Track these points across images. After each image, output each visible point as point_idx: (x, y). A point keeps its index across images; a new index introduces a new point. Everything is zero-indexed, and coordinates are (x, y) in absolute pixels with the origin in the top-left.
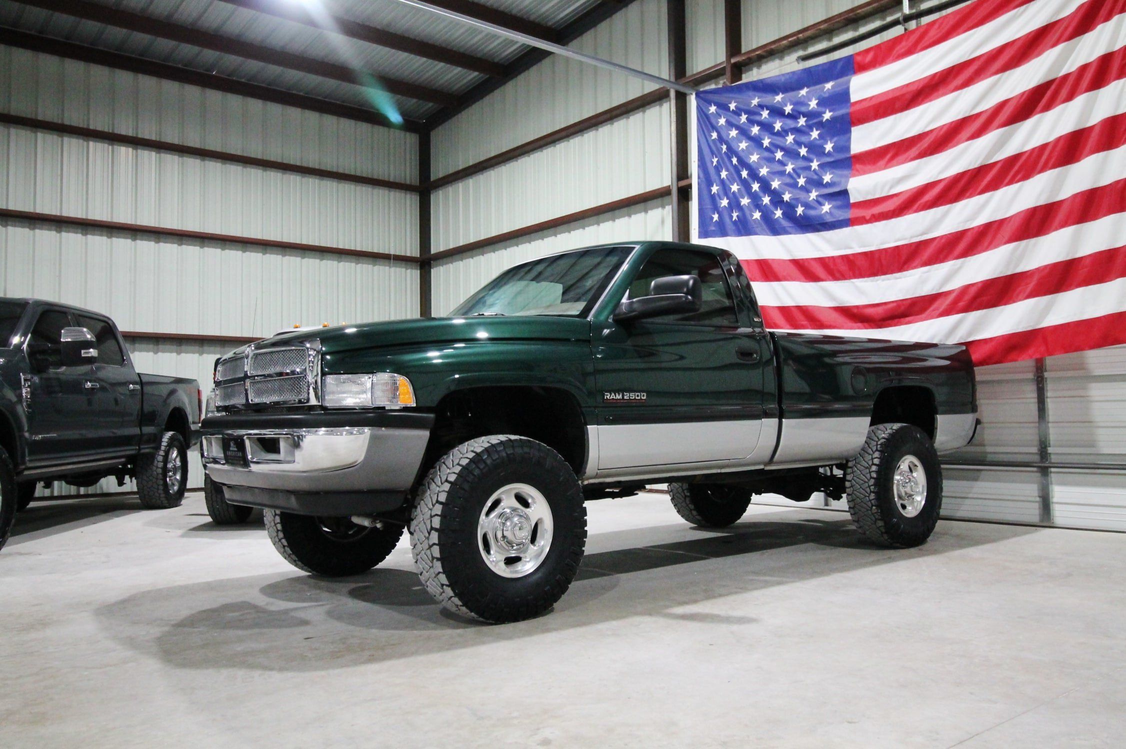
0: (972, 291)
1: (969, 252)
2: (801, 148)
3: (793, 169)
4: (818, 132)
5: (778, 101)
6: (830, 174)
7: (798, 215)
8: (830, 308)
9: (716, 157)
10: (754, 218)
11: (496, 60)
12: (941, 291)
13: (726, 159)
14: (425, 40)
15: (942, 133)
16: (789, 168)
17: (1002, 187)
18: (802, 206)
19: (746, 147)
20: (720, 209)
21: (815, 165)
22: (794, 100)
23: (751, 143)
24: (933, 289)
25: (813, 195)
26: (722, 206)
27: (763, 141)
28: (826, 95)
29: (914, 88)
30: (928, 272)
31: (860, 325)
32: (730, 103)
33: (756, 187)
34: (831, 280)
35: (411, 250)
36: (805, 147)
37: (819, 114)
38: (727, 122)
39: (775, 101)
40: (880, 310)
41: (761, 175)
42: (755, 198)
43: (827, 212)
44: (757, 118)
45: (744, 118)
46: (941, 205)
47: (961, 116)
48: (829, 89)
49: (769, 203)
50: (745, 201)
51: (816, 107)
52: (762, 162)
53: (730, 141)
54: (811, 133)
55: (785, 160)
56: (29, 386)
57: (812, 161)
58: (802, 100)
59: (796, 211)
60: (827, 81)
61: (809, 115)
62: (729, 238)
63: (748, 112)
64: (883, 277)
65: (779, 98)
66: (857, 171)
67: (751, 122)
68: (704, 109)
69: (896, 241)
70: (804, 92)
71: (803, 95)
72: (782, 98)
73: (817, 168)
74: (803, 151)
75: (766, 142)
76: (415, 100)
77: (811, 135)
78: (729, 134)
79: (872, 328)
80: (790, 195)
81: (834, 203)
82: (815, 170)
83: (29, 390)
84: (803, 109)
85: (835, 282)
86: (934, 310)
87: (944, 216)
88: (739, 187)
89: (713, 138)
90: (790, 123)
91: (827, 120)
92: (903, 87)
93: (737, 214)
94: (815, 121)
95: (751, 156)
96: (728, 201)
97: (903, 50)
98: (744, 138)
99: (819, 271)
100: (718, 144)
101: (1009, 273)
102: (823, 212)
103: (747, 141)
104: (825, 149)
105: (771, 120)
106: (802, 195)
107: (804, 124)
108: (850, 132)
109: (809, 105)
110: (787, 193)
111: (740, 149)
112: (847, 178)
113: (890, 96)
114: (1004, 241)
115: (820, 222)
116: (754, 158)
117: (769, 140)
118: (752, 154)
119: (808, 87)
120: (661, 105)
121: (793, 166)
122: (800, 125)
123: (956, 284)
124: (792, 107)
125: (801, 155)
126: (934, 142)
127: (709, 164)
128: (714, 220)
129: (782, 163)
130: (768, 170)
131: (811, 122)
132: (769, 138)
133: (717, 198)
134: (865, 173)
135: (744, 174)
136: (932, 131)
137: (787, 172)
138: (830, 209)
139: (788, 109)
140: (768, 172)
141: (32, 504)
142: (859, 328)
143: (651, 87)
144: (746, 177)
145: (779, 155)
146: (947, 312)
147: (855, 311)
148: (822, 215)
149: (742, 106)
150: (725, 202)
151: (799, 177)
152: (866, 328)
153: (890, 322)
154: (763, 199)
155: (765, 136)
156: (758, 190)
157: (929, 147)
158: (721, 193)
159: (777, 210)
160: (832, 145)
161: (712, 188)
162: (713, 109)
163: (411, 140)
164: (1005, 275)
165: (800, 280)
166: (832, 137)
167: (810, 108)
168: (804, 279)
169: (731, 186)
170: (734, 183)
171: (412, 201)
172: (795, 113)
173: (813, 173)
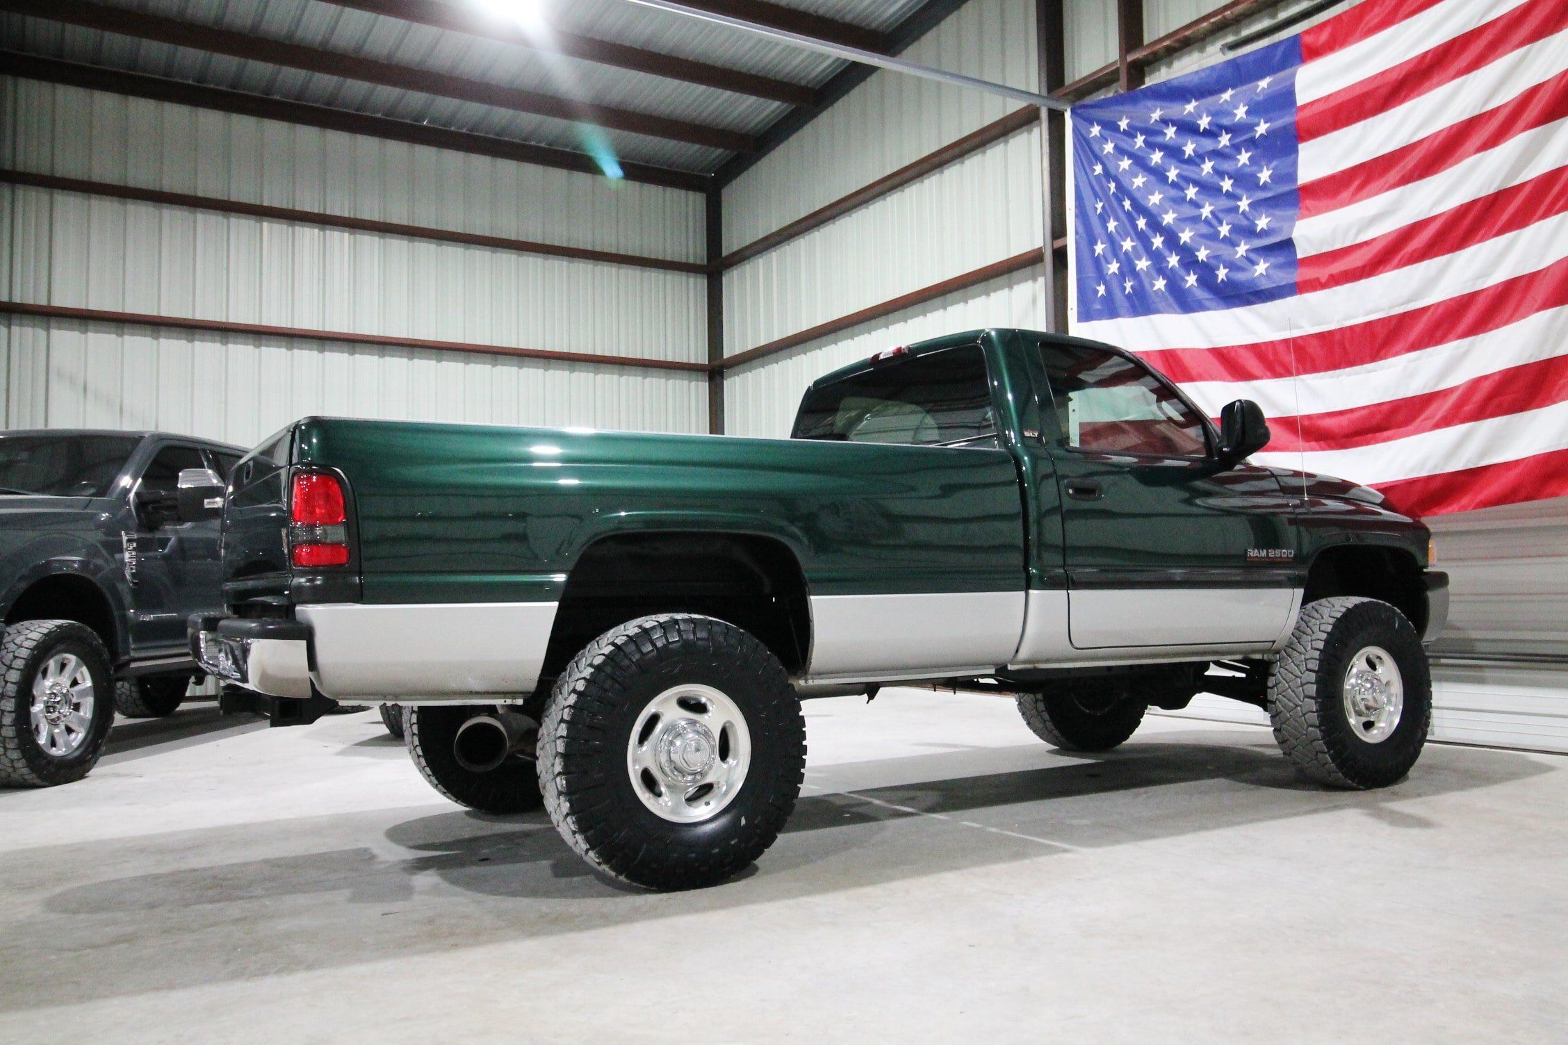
0: (1486, 387)
1: (1482, 325)
2: (1223, 180)
3: (1212, 212)
4: (1249, 154)
5: (1190, 112)
6: (1266, 217)
7: (1219, 280)
9: (1101, 201)
10: (1155, 288)
11: (803, 83)
12: (1437, 389)
13: (1115, 204)
14: (702, 60)
15: (1436, 143)
16: (1206, 211)
17: (1534, 223)
18: (1225, 267)
19: (1143, 183)
20: (1108, 278)
21: (1244, 205)
22: (1213, 109)
23: (1153, 178)
24: (1425, 387)
25: (1242, 249)
26: (1110, 272)
27: (1167, 174)
28: (1261, 98)
29: (1394, 76)
30: (1418, 360)
31: (1313, 444)
32: (1120, 120)
33: (1158, 242)
34: (1269, 378)
35: (696, 353)
36: (1230, 178)
37: (1251, 127)
38: (1116, 147)
39: (1185, 113)
40: (1344, 421)
41: (1164, 224)
42: (1157, 259)
43: (1262, 274)
44: (1159, 139)
45: (1140, 140)
46: (1436, 255)
47: (1466, 116)
48: (1263, 88)
49: (1177, 266)
50: (1143, 264)
51: (1245, 116)
52: (1167, 205)
53: (1119, 177)
54: (1238, 157)
55: (1199, 199)
56: (134, 549)
57: (1240, 199)
58: (1225, 107)
59: (1217, 276)
60: (1262, 77)
61: (1233, 130)
62: (1120, 320)
63: (1147, 131)
64: (1348, 370)
65: (1190, 107)
66: (1307, 209)
67: (1151, 146)
68: (1083, 132)
69: (1367, 314)
70: (1226, 96)
71: (1226, 101)
72: (1195, 108)
73: (1247, 209)
74: (1227, 185)
75: (1172, 174)
76: (697, 146)
77: (1238, 160)
78: (1119, 166)
79: (1331, 448)
80: (1208, 252)
81: (1273, 260)
82: (1244, 213)
83: (134, 553)
84: (1226, 121)
85: (1276, 380)
86: (1426, 419)
87: (1442, 271)
88: (1133, 244)
89: (1096, 173)
90: (1208, 144)
91: (1262, 135)
92: (1375, 77)
93: (1131, 283)
94: (1244, 138)
95: (1150, 197)
96: (1118, 265)
97: (1376, 21)
98: (1141, 170)
99: (1252, 364)
100: (1103, 180)
101: (1545, 356)
102: (1256, 274)
103: (1146, 173)
104: (1259, 179)
105: (1180, 141)
106: (1225, 251)
107: (1228, 144)
108: (1296, 151)
109: (1235, 115)
110: (1203, 248)
111: (1135, 187)
112: (1292, 220)
113: (1357, 92)
114: (1536, 306)
115: (1251, 290)
116: (1155, 199)
117: (1177, 171)
118: (1153, 194)
119: (1233, 87)
120: (1030, 131)
121: (1212, 208)
122: (1221, 145)
123: (1460, 378)
124: (1209, 119)
125: (1224, 191)
126: (1424, 158)
127: (1090, 212)
128: (1100, 295)
129: (1196, 205)
130: (1175, 215)
131: (1237, 141)
132: (1176, 168)
133: (1103, 262)
134: (1318, 212)
135: (1141, 223)
136: (1420, 142)
137: (1203, 218)
138: (1266, 269)
139: (1204, 123)
140: (1175, 219)
141: (183, 706)
142: (1312, 449)
143: (1015, 105)
144: (1144, 228)
145: (1191, 192)
146: (1446, 422)
147: (1307, 424)
148: (1254, 279)
149: (1138, 124)
150: (1114, 267)
151: (1221, 223)
152: (1323, 449)
153: (1360, 439)
154: (1168, 259)
155: (1170, 164)
156: (1161, 246)
157: (1416, 167)
158: (1109, 255)
159: (1189, 274)
160: (1271, 172)
161: (1095, 247)
162: (1096, 130)
163: (695, 202)
164: (1537, 360)
165: (1224, 380)
166: (1270, 161)
167: (1237, 119)
168: (1229, 377)
169: (1122, 243)
170: (1127, 238)
171: (697, 286)
172: (1214, 128)
173: (1241, 217)
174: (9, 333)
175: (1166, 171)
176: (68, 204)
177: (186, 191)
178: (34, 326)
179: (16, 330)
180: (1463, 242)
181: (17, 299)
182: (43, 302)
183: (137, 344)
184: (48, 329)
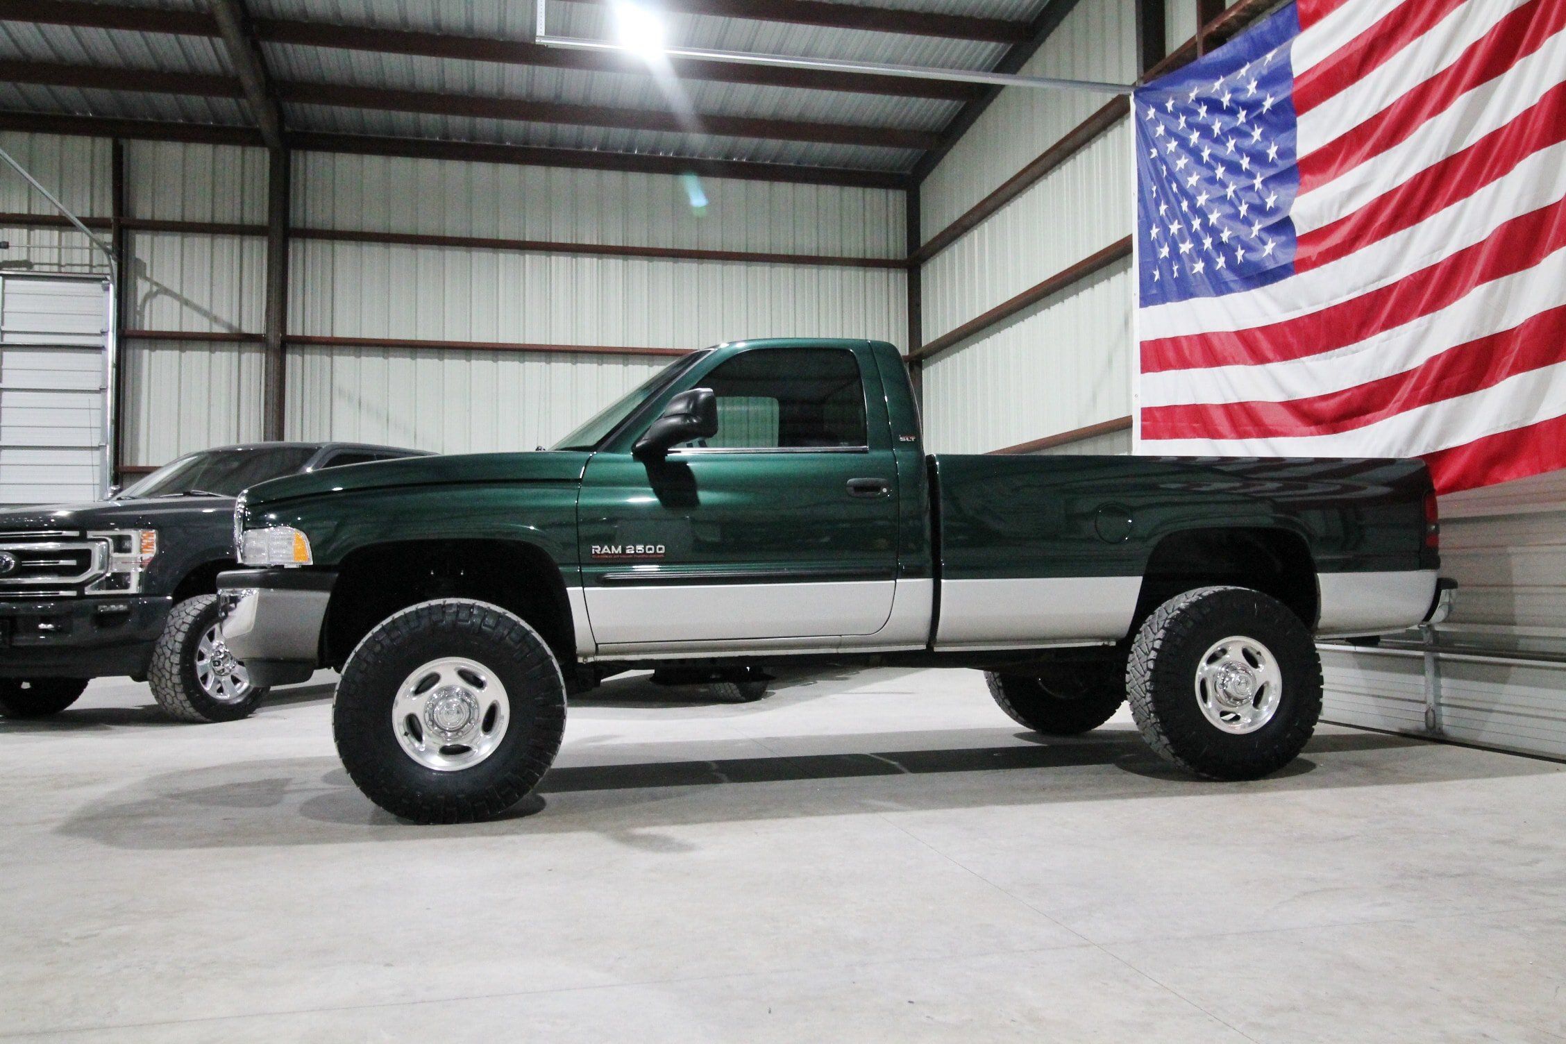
0: (1438, 368)
1: (1439, 300)
2: (1242, 157)
3: (1235, 192)
4: (1260, 130)
5: (1216, 90)
6: (1274, 195)
7: (1240, 261)
8: (1280, 403)
9: (1156, 185)
10: (1194, 272)
12: (1405, 370)
13: (1166, 186)
15: (1399, 110)
16: (1230, 191)
17: (1478, 191)
18: (1242, 248)
19: (1185, 164)
20: (1161, 262)
22: (1233, 85)
23: (1192, 159)
24: (1394, 367)
25: (1256, 228)
26: (1162, 256)
27: (1202, 154)
28: (1266, 72)
29: (1362, 43)
30: (1388, 339)
31: (1313, 428)
32: (1167, 102)
33: (1196, 224)
34: (1278, 361)
36: (1247, 155)
37: (1258, 104)
38: (1167, 130)
39: (1213, 91)
40: (1332, 403)
41: (1199, 206)
42: (1196, 241)
43: (1269, 254)
44: (1195, 119)
45: (1182, 121)
46: (1400, 228)
47: (1421, 81)
48: (1269, 62)
49: (1211, 248)
50: (1186, 247)
51: (1256, 91)
52: (1202, 185)
53: (1168, 159)
55: (1225, 179)
57: (1255, 177)
58: (1241, 83)
59: (1237, 257)
60: (1267, 51)
61: (1247, 106)
62: (1171, 304)
63: (1187, 112)
64: (1336, 351)
65: (1217, 84)
66: (1304, 185)
68: (1143, 116)
69: (1349, 293)
70: (1245, 70)
71: (1242, 77)
72: (1221, 85)
73: (1260, 187)
74: (1245, 163)
75: (1206, 154)
77: (1253, 137)
78: (1167, 147)
79: (1327, 433)
80: (1230, 233)
81: (1277, 240)
82: (1258, 190)
84: (1242, 97)
85: (1283, 363)
86: (1396, 401)
87: (1406, 245)
88: (1180, 227)
89: (1153, 156)
90: (1230, 122)
91: (1269, 109)
92: (1350, 44)
93: (1177, 267)
94: (1255, 114)
95: (1189, 179)
96: (1168, 249)
98: (1184, 151)
99: (1266, 346)
100: (1158, 163)
101: (1486, 334)
102: (1265, 255)
103: (1188, 155)
104: (1268, 155)
105: (1209, 119)
106: (1242, 230)
107: (1245, 121)
108: (1294, 125)
109: (1248, 91)
110: (1227, 229)
111: (1178, 169)
112: (1293, 197)
113: (1337, 60)
114: (1477, 279)
115: (1261, 271)
116: (1193, 180)
117: (1209, 151)
118: (1192, 175)
119: (1250, 61)
121: (1234, 187)
122: (1239, 123)
123: (1420, 358)
124: (1231, 95)
125: (1243, 169)
126: (1390, 127)
127: (1148, 196)
128: (1156, 279)
129: (1223, 184)
130: (1207, 196)
131: (1251, 117)
132: (1207, 148)
133: (1157, 244)
134: (1312, 187)
135: (1185, 206)
136: (1389, 108)
137: (1228, 198)
138: (1273, 249)
140: (1207, 200)
142: (1310, 434)
144: (1186, 210)
145: (1220, 172)
146: (1406, 406)
147: (1306, 407)
148: (1262, 260)
149: (1181, 105)
150: (1165, 251)
151: (1241, 203)
152: (1320, 434)
153: (1345, 422)
154: (1204, 241)
155: (1204, 145)
156: (1199, 228)
157: (1384, 136)
158: (1162, 240)
159: (1219, 256)
160: (1277, 147)
161: (1152, 232)
163: (897, 199)
164: (1479, 338)
165: (1245, 363)
166: (1277, 136)
167: (1249, 95)
168: (1250, 361)
169: (1170, 227)
170: (1174, 221)
171: (899, 279)
172: (1234, 106)
173: (1255, 196)
175: (1202, 151)
178: (321, 354)
180: (1418, 217)
181: (308, 334)
182: (327, 334)
183: (400, 364)
184: (331, 357)
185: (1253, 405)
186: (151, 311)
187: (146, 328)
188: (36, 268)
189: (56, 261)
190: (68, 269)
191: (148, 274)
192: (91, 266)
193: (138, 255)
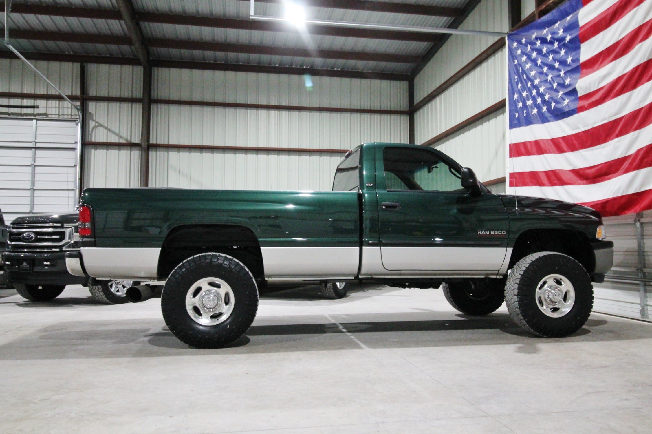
0: (641, 154)
1: (642, 124)
2: (555, 63)
3: (551, 78)
4: (564, 51)
6: (569, 79)
7: (553, 108)
8: (570, 171)
9: (516, 76)
10: (533, 113)
12: (626, 155)
13: (521, 76)
15: (627, 40)
16: (549, 78)
18: (554, 102)
19: (530, 66)
20: (519, 109)
22: (552, 31)
23: (533, 64)
24: (622, 154)
25: (561, 93)
26: (519, 107)
28: (567, 25)
29: (611, 11)
30: (619, 141)
31: (584, 181)
32: (522, 40)
33: (534, 92)
36: (558, 62)
37: (563, 39)
38: (522, 52)
39: (543, 34)
40: (593, 170)
41: (536, 84)
42: (534, 100)
43: (566, 105)
44: (535, 47)
45: (529, 48)
46: (626, 92)
47: (637, 26)
48: (569, 21)
49: (540, 102)
50: (529, 103)
51: (562, 34)
52: (537, 75)
53: (522, 64)
54: (561, 52)
55: (548, 72)
57: (561, 71)
58: (556, 30)
59: (552, 106)
60: (568, 16)
61: (559, 40)
62: (523, 127)
63: (531, 43)
65: (545, 31)
66: (583, 74)
68: (511, 46)
69: (602, 121)
70: (557, 25)
71: (556, 27)
72: (547, 31)
73: (563, 75)
74: (557, 65)
75: (539, 62)
77: (561, 54)
78: (522, 59)
79: (590, 183)
81: (570, 98)
82: (562, 77)
84: (556, 36)
85: (572, 152)
86: (622, 170)
87: (629, 99)
88: (527, 94)
89: (515, 63)
90: (550, 47)
91: (568, 41)
92: (606, 11)
93: (525, 111)
94: (562, 43)
95: (531, 73)
96: (522, 103)
98: (529, 61)
99: (564, 145)
100: (518, 66)
102: (564, 105)
103: (531, 62)
104: (567, 61)
105: (541, 47)
106: (554, 94)
107: (557, 47)
108: (579, 48)
109: (559, 33)
110: (547, 94)
111: (526, 68)
112: (577, 79)
115: (563, 112)
116: (533, 73)
117: (541, 60)
118: (533, 71)
119: (560, 20)
121: (551, 76)
122: (555, 48)
123: (633, 149)
124: (551, 36)
125: (556, 68)
127: (513, 81)
128: (516, 117)
129: (546, 75)
130: (539, 80)
131: (560, 45)
133: (517, 102)
134: (587, 74)
135: (529, 84)
136: (623, 39)
137: (548, 81)
138: (568, 102)
140: (539, 82)
142: (583, 184)
144: (530, 86)
145: (545, 69)
146: (627, 171)
147: (581, 172)
148: (563, 107)
149: (528, 41)
150: (520, 105)
151: (554, 83)
152: (587, 184)
153: (600, 179)
154: (537, 100)
155: (539, 58)
156: (535, 94)
158: (519, 99)
159: (544, 106)
160: (572, 58)
161: (514, 96)
163: (404, 85)
165: (555, 153)
166: (571, 53)
167: (559, 35)
168: (556, 152)
169: (523, 94)
170: (524, 90)
172: (552, 40)
173: (561, 79)
174: (156, 154)
175: (537, 60)
176: (174, 108)
177: (212, 101)
178: (164, 151)
179: (158, 153)
180: (635, 87)
181: (158, 143)
182: (166, 143)
183: (195, 155)
184: (168, 152)
185: (557, 171)
186: (95, 134)
187: (93, 141)
188: (50, 116)
189: (57, 113)
190: (62, 116)
191: (94, 119)
192: (71, 115)
193: (90, 110)
